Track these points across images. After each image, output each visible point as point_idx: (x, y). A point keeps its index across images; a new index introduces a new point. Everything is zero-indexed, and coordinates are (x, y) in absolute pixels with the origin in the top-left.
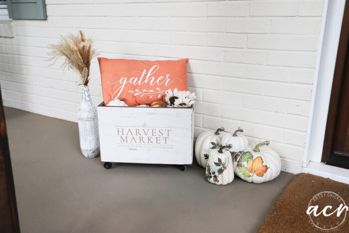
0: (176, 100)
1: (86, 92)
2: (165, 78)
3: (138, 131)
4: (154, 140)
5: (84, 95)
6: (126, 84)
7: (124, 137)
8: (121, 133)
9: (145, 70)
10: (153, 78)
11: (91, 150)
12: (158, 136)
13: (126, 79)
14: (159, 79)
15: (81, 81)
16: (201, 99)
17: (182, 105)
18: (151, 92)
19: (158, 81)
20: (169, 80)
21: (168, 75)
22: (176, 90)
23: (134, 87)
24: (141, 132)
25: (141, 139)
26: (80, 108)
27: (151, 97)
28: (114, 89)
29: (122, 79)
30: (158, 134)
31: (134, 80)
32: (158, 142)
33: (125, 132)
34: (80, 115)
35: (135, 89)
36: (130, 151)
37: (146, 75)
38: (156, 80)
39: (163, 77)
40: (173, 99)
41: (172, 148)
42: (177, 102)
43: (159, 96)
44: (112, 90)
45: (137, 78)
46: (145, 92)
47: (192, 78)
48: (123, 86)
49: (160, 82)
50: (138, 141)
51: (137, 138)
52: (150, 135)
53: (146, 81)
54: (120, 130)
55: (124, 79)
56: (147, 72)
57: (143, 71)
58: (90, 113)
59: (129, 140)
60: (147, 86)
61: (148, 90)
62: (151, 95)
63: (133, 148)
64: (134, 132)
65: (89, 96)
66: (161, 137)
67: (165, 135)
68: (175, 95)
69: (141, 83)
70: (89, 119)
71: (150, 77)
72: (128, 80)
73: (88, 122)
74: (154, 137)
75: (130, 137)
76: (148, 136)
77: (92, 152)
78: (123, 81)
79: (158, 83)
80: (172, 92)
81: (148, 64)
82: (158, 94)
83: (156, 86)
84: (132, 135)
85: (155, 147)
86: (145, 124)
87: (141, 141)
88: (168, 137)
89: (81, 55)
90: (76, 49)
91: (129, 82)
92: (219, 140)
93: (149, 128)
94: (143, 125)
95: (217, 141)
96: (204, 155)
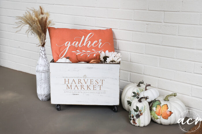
0: (107, 58)
1: (43, 52)
2: (98, 42)
3: (80, 80)
4: (91, 87)
5: (41, 53)
6: (70, 47)
7: (69, 86)
8: (67, 83)
9: (83, 37)
10: (90, 42)
11: (44, 95)
12: (94, 84)
13: (70, 42)
14: (94, 43)
15: (40, 44)
17: (113, 62)
18: (88, 52)
19: (93, 44)
20: (101, 43)
21: (100, 40)
22: (107, 51)
23: (76, 49)
24: (82, 81)
25: (82, 87)
26: (38, 63)
27: (88, 56)
28: (61, 50)
29: (67, 42)
30: (95, 82)
31: (75, 43)
32: (95, 88)
33: (70, 81)
34: (38, 68)
35: (77, 50)
36: (73, 95)
37: (84, 40)
38: (91, 43)
40: (105, 58)
41: (105, 93)
42: (108, 60)
44: (60, 51)
45: (78, 42)
46: (84, 52)
48: (68, 48)
49: (95, 45)
50: (80, 88)
51: (79, 86)
52: (88, 83)
53: (84, 44)
54: (67, 80)
55: (68, 43)
56: (85, 38)
57: (82, 37)
58: (45, 67)
59: (73, 88)
60: (86, 48)
61: (86, 51)
62: (88, 54)
63: (76, 93)
64: (77, 81)
65: (45, 54)
66: (97, 85)
67: (100, 84)
68: (107, 55)
69: (81, 46)
70: (44, 72)
71: (87, 41)
73: (43, 73)
74: (92, 85)
75: (74, 85)
76: (87, 84)
77: (45, 97)
78: (68, 44)
79: (93, 46)
81: (85, 32)
82: (94, 54)
84: (75, 83)
85: (92, 92)
86: (85, 75)
87: (82, 88)
88: (102, 85)
89: (40, 24)
90: (36, 19)
91: (72, 45)
92: (139, 91)
93: (88, 79)
94: (83, 76)
95: (137, 91)
96: (127, 101)
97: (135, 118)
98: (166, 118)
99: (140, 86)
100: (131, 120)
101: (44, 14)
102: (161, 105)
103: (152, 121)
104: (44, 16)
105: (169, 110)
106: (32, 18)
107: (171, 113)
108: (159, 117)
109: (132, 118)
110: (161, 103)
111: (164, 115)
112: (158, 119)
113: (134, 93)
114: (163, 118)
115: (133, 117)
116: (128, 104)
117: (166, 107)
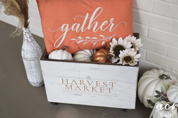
2: (109, 22)
3: (82, 81)
4: (98, 89)
6: (68, 32)
7: (69, 86)
8: (65, 83)
9: (87, 15)
10: (97, 23)
13: (68, 25)
14: (103, 24)
16: (146, 35)
18: (94, 39)
19: (101, 27)
20: (113, 24)
21: (112, 20)
22: (120, 39)
23: (76, 35)
27: (94, 45)
28: (56, 37)
31: (76, 26)
32: (102, 91)
33: (70, 81)
35: (78, 36)
36: (75, 95)
37: (88, 20)
38: (99, 25)
39: (107, 22)
43: (103, 43)
44: (54, 38)
45: (79, 25)
46: (88, 39)
47: (137, 14)
48: (65, 34)
49: (104, 27)
51: (82, 87)
52: (94, 85)
53: (89, 28)
54: (65, 80)
55: (65, 26)
56: (90, 16)
57: (85, 16)
59: (74, 88)
60: (90, 33)
61: (91, 37)
62: (94, 42)
63: (77, 94)
64: (78, 82)
66: (105, 88)
67: (109, 87)
68: (120, 43)
69: (84, 30)
71: (93, 22)
72: (70, 27)
73: (32, 61)
75: (74, 86)
76: (92, 86)
78: (65, 28)
79: (101, 29)
80: (116, 41)
82: (102, 41)
83: (99, 32)
84: (76, 84)
85: (99, 95)
86: (89, 76)
87: (85, 89)
88: (112, 88)
91: (71, 29)
92: (164, 88)
93: (93, 80)
94: (87, 77)
95: (161, 89)
96: (148, 100)
116: (148, 103)
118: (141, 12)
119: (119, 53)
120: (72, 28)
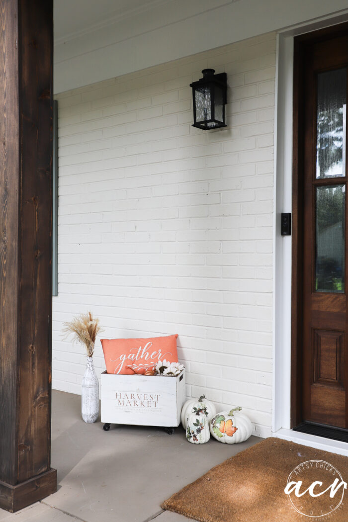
0: (165, 369)
1: (90, 363)
2: (158, 352)
3: (132, 395)
4: (145, 404)
5: (88, 365)
6: (125, 360)
8: (118, 397)
9: (140, 347)
10: (148, 353)
12: (149, 400)
13: (125, 355)
14: (153, 354)
15: (88, 354)
17: (170, 374)
19: (151, 356)
20: (161, 354)
21: (160, 350)
22: (165, 361)
24: (136, 396)
25: (135, 403)
26: (84, 376)
29: (122, 356)
30: (149, 398)
31: (131, 356)
32: (149, 405)
33: (123, 396)
34: (84, 382)
35: (133, 363)
37: (141, 352)
38: (150, 355)
39: (156, 352)
40: (162, 369)
41: (161, 411)
42: (166, 371)
43: (153, 368)
45: (134, 355)
46: (142, 366)
48: (123, 362)
49: (153, 356)
50: (132, 404)
51: (132, 401)
52: (142, 399)
53: (142, 357)
54: (118, 394)
55: (123, 356)
56: (142, 348)
57: (138, 348)
59: (125, 404)
60: (143, 361)
62: (146, 368)
64: (129, 396)
65: (92, 366)
66: (152, 401)
67: (155, 400)
68: (165, 365)
69: (137, 358)
71: (145, 353)
72: (127, 356)
74: (146, 401)
75: (126, 401)
76: (141, 400)
78: (123, 358)
79: (152, 358)
80: (161, 363)
81: (142, 342)
83: (150, 360)
84: (128, 399)
85: (146, 410)
86: (138, 389)
88: (157, 401)
89: (89, 332)
90: (85, 326)
93: (141, 394)
94: (136, 390)
97: (196, 433)
98: (231, 435)
99: (202, 401)
100: (191, 437)
101: (93, 320)
102: (225, 421)
103: (212, 438)
104: (93, 323)
105: (233, 425)
106: (80, 325)
107: (236, 429)
108: (223, 434)
109: (192, 435)
110: (225, 419)
111: (228, 432)
112: (222, 436)
113: (195, 408)
114: (228, 435)
115: (193, 433)
117: (230, 422)
118: (184, 349)
119: (164, 370)
120: (129, 357)
